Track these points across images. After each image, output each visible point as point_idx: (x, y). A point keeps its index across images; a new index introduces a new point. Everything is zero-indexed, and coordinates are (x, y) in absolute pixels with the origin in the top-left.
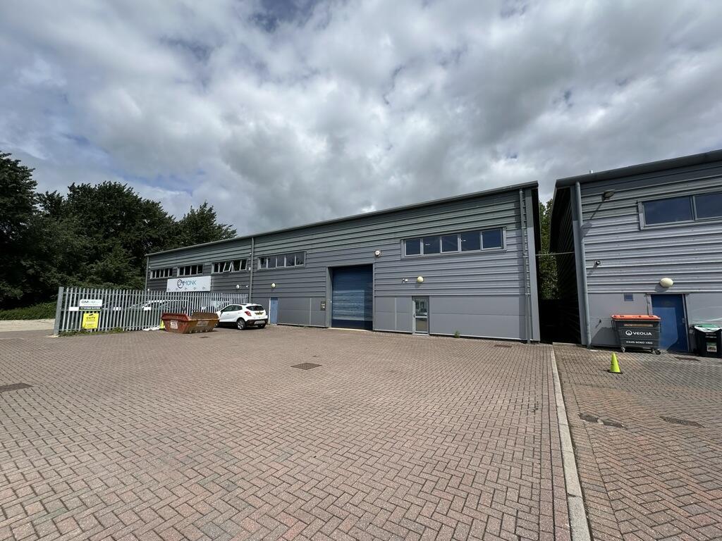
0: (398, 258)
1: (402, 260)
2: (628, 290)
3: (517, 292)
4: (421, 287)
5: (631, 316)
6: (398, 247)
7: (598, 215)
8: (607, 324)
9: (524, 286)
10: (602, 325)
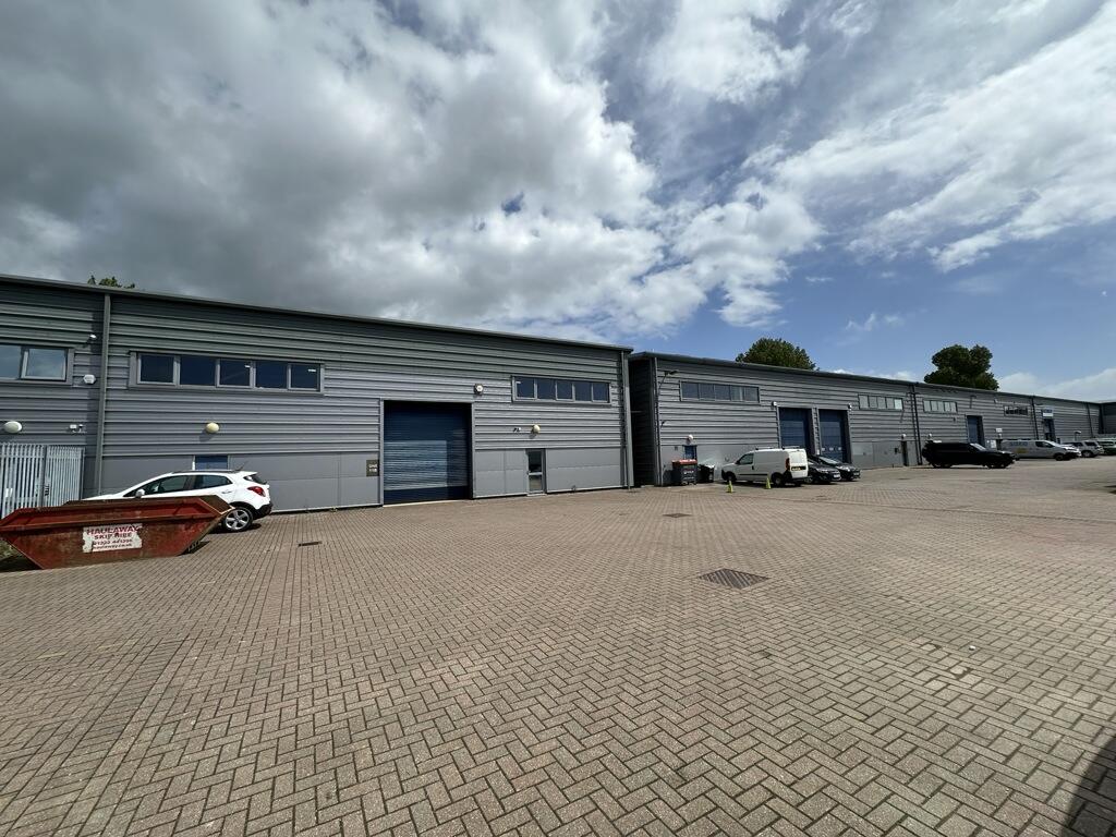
0: (508, 399)
1: (513, 403)
2: (676, 442)
3: (619, 444)
4: (538, 438)
5: (686, 461)
6: (507, 385)
7: (663, 386)
8: (669, 468)
9: (623, 440)
10: (666, 469)
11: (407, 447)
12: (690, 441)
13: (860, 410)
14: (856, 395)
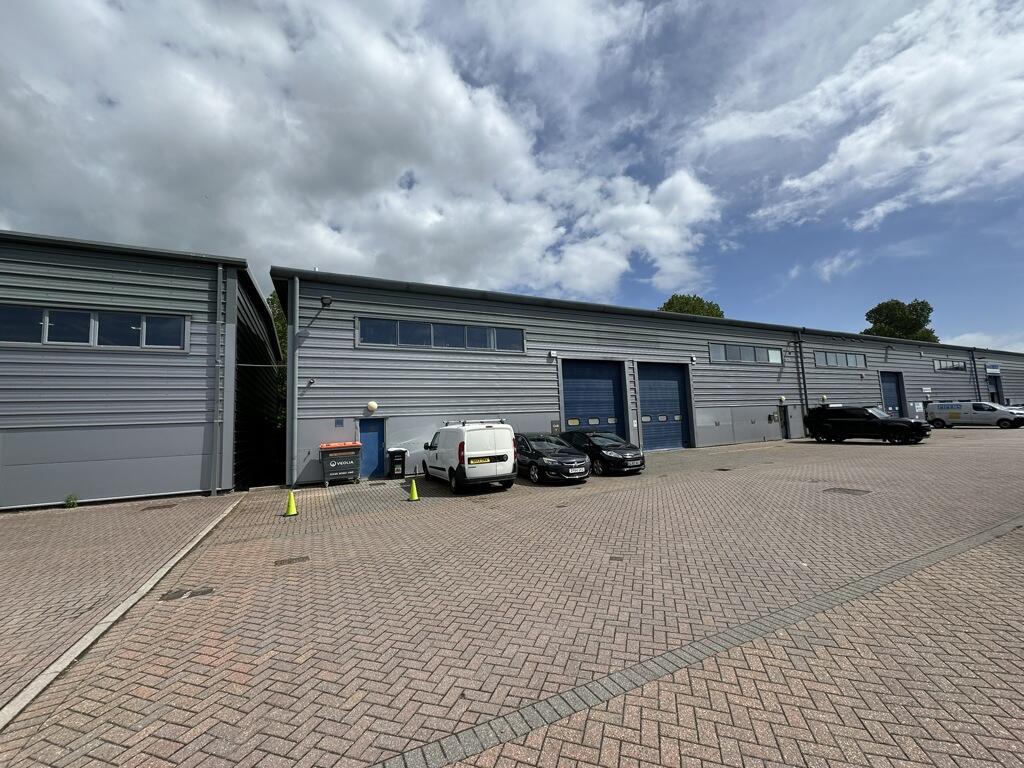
5: (337, 445)
8: (315, 456)
9: (213, 410)
10: (311, 457)
12: (372, 411)
13: (711, 364)
14: (705, 343)
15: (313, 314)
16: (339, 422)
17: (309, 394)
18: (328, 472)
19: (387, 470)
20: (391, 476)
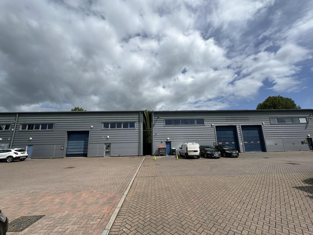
0: (100, 129)
1: (102, 130)
2: (162, 141)
3: (138, 141)
4: (108, 140)
5: (161, 147)
6: (101, 125)
7: (157, 122)
8: (157, 149)
9: (139, 140)
10: (156, 150)
11: (74, 143)
12: (168, 140)
13: (271, 124)
14: (269, 118)
15: (156, 120)
16: (162, 142)
17: (156, 136)
18: (160, 153)
19: (172, 153)
20: (173, 155)
